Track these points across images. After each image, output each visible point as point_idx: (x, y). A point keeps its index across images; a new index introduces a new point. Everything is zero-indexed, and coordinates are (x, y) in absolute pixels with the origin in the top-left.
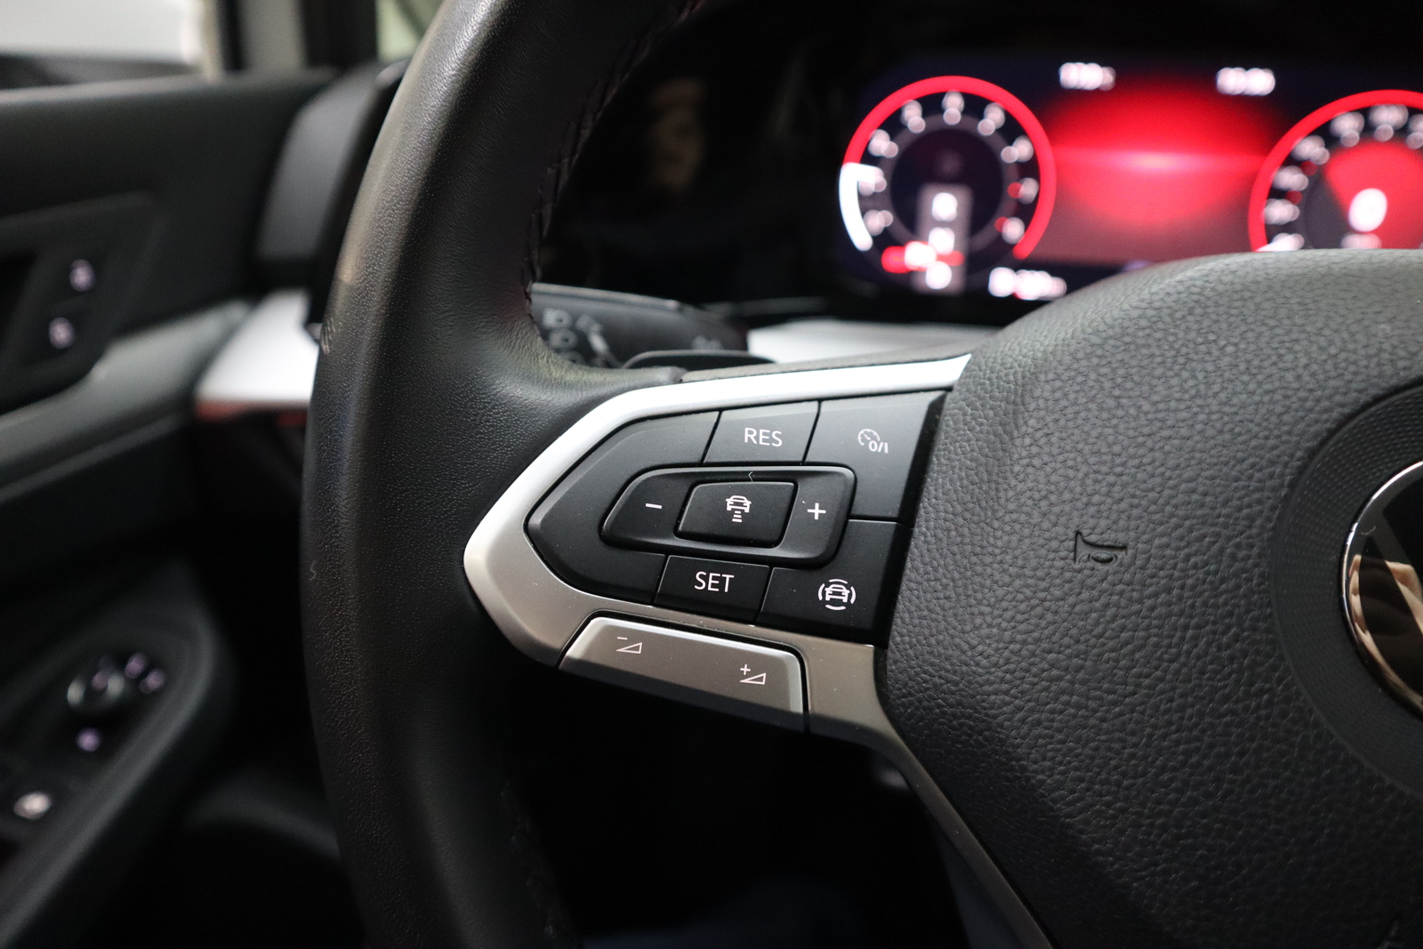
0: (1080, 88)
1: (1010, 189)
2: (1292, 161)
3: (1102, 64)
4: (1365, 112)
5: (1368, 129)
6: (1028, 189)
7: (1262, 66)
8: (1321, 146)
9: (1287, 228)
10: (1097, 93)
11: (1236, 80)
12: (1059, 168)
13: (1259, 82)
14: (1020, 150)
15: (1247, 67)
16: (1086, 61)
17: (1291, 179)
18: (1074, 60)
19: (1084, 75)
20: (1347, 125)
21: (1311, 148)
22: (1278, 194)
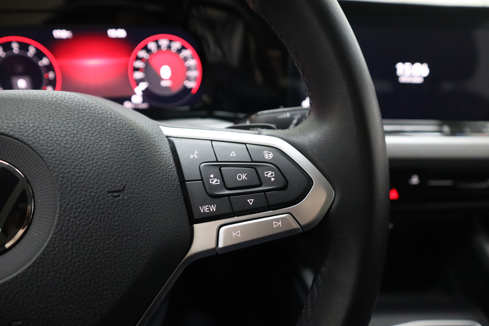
0: (61, 38)
1: (45, 76)
2: (138, 58)
3: (67, 30)
4: (157, 41)
5: (159, 47)
6: (51, 75)
7: (121, 28)
8: (146, 53)
9: (142, 80)
10: (67, 39)
11: (113, 33)
12: (61, 67)
13: (121, 33)
14: (45, 62)
15: (117, 29)
16: (62, 29)
17: (139, 64)
18: (57, 29)
19: (61, 34)
20: (152, 46)
21: (142, 54)
22: (136, 69)
